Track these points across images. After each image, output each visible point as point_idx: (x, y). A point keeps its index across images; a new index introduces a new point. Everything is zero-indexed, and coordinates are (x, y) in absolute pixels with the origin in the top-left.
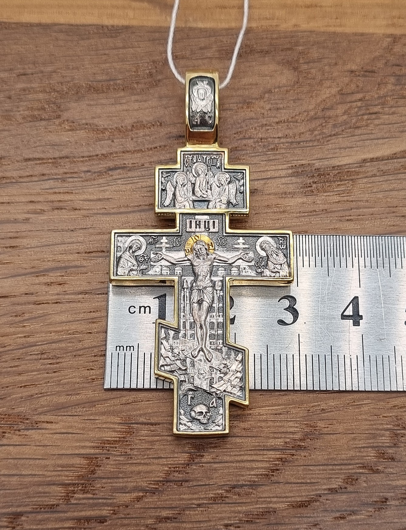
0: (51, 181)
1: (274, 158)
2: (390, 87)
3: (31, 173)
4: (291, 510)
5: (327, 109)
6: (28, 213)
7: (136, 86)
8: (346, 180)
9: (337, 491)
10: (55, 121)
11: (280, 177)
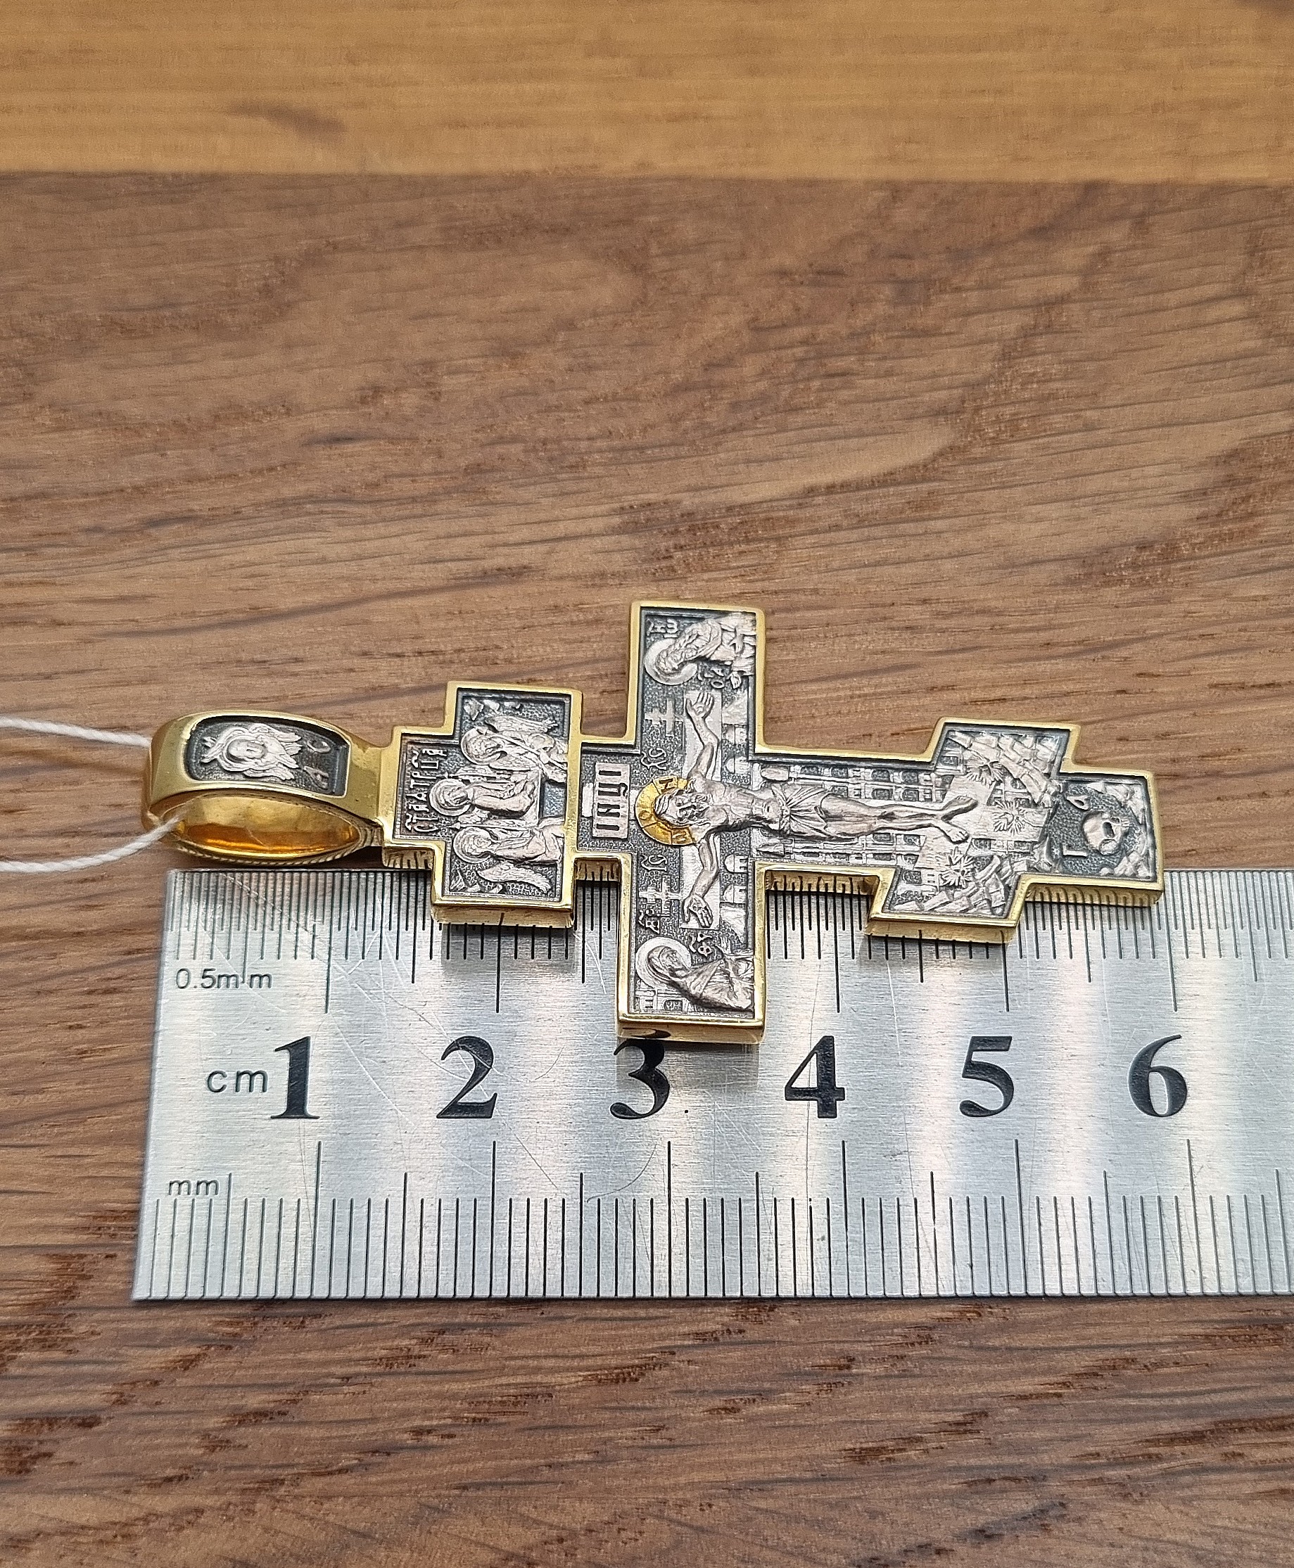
1: (575, 488)
2: (881, 309)
4: (593, 1392)
5: (714, 365)
8: (761, 540)
9: (716, 1339)
10: (20, 407)
11: (590, 535)
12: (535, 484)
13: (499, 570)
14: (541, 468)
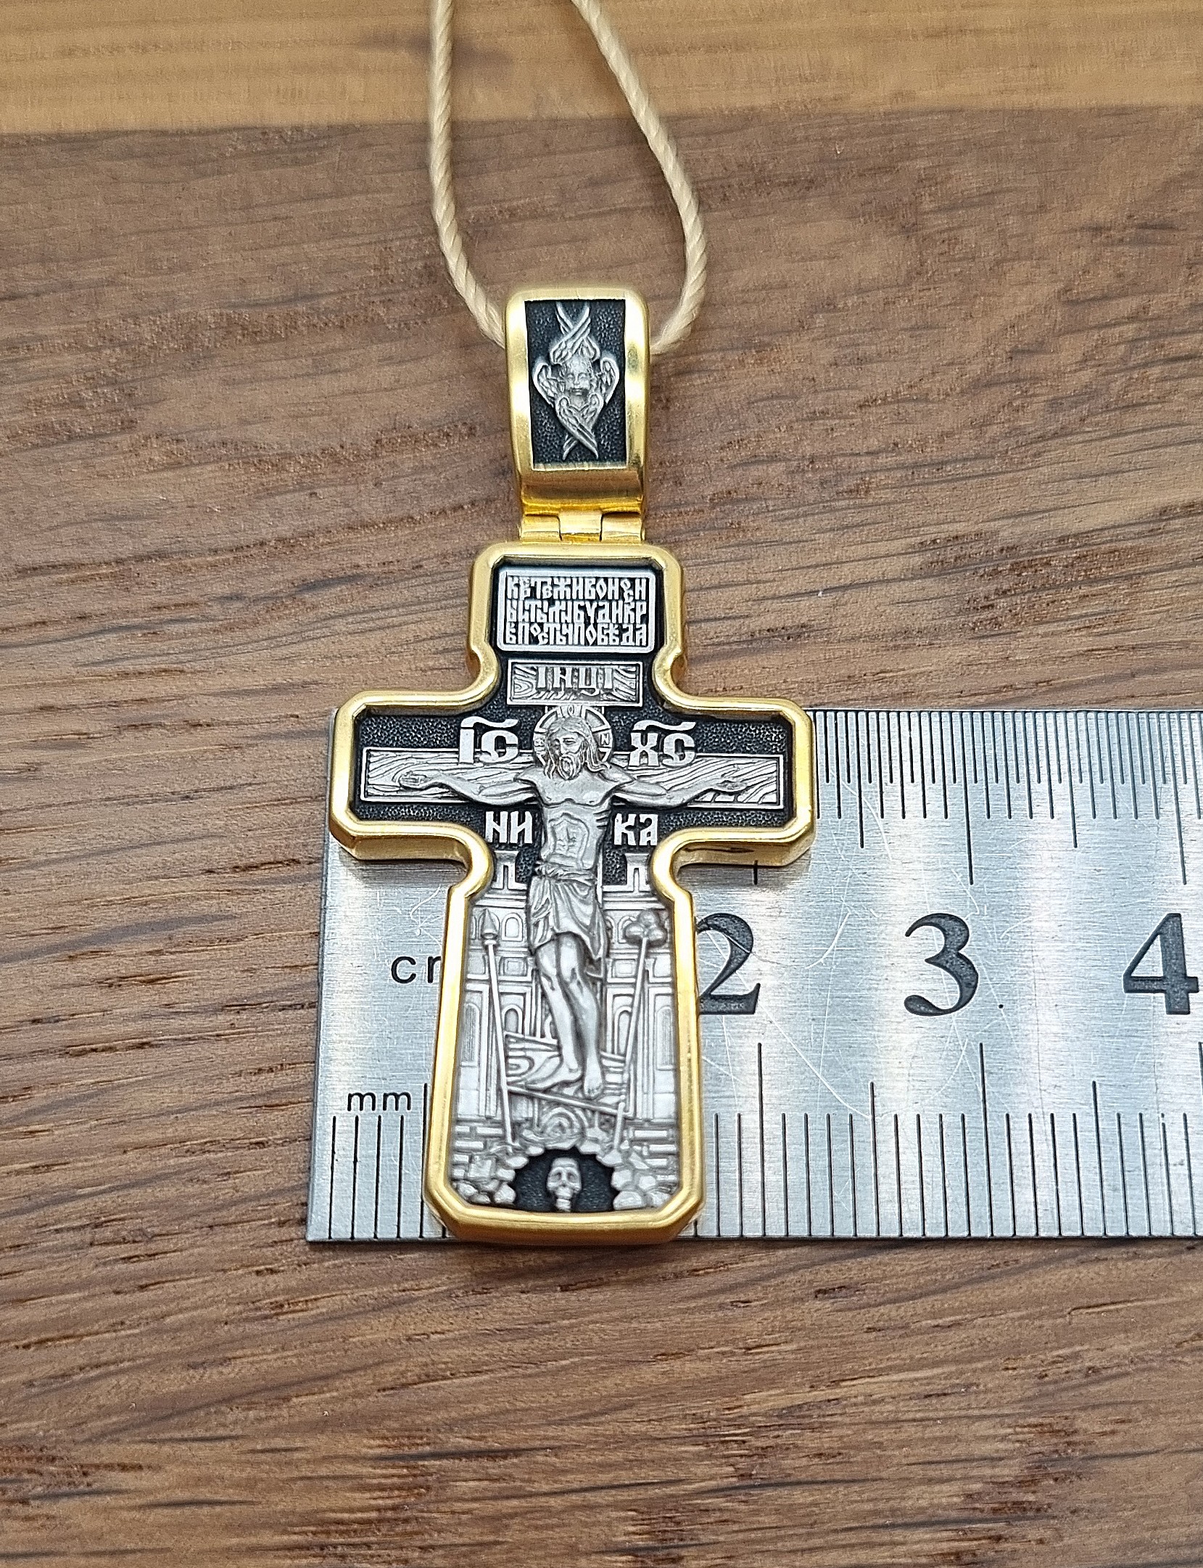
0: (109, 636)
1: (858, 519)
3: (42, 614)
5: (1023, 352)
6: (35, 745)
7: (381, 311)
8: (1107, 580)
10: (118, 438)
11: (883, 581)
12: (805, 515)
13: (769, 630)
14: (810, 494)
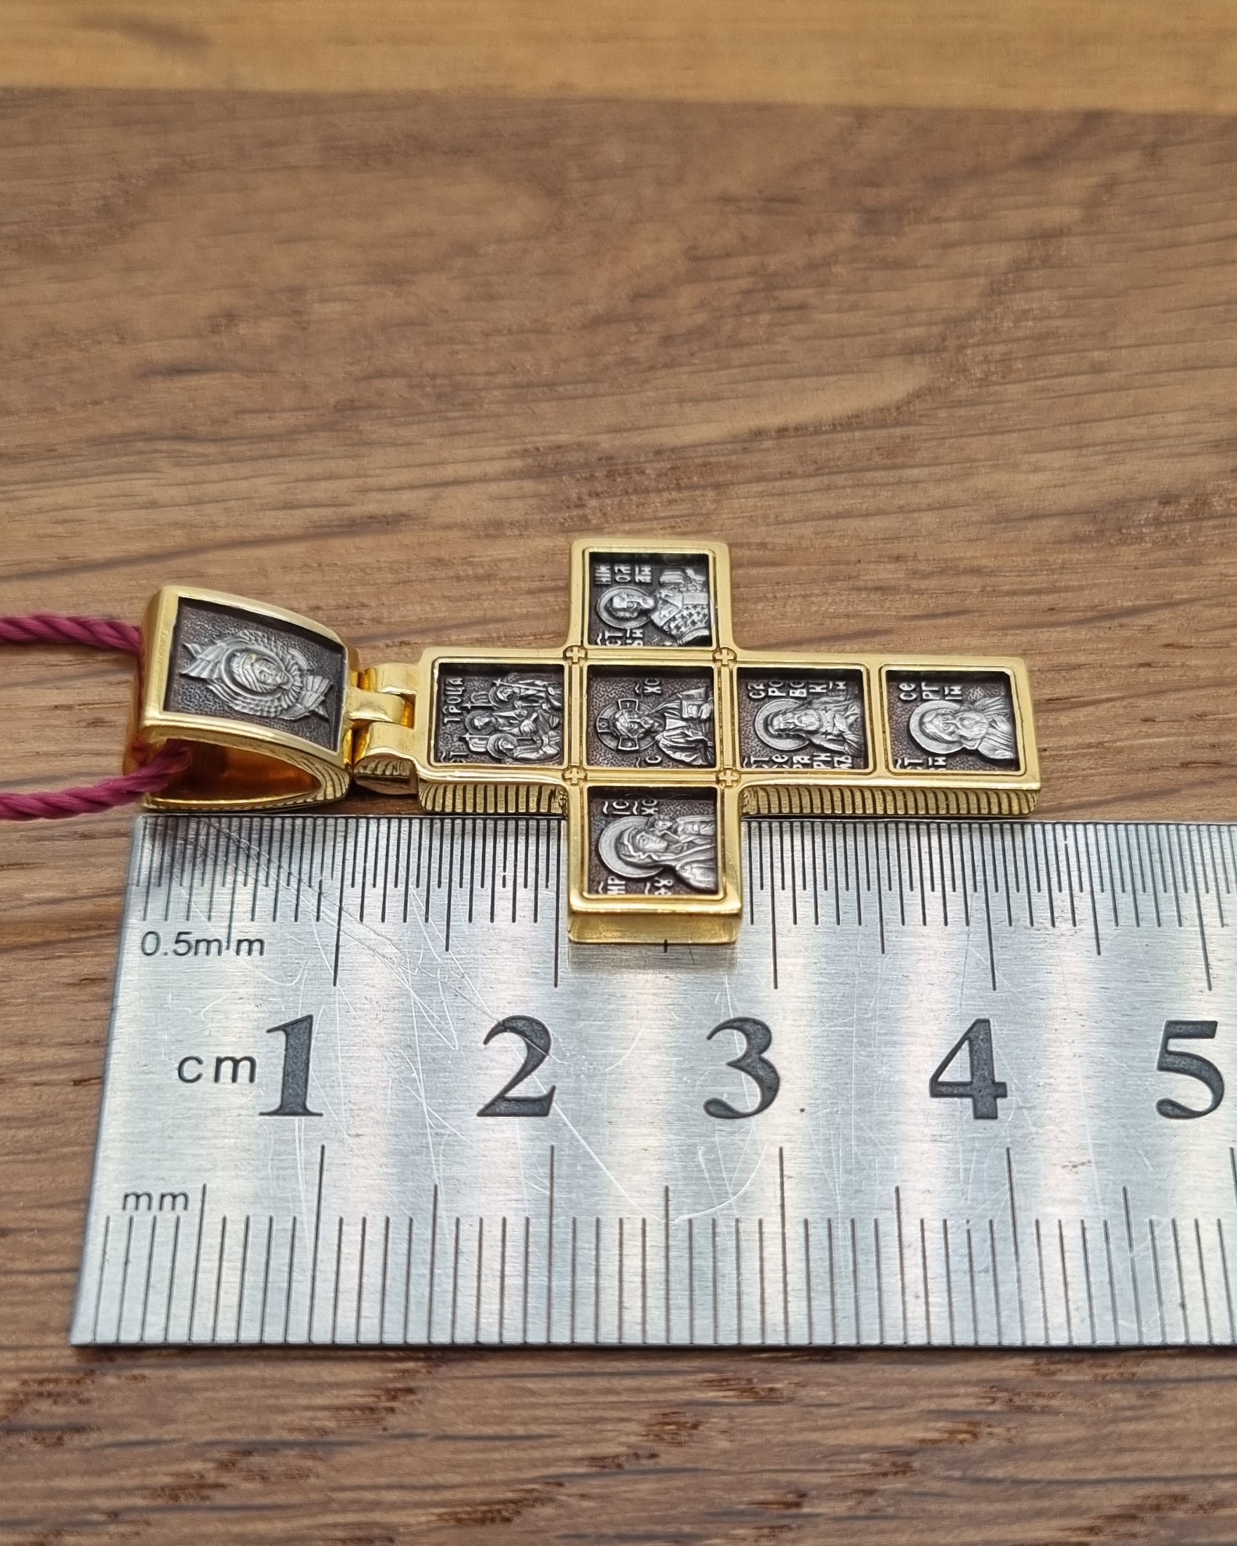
1: (468, 428)
2: (843, 238)
4: (450, 1535)
5: (645, 296)
8: (693, 487)
9: (619, 1466)
11: (485, 479)
13: (370, 517)
14: (426, 404)
